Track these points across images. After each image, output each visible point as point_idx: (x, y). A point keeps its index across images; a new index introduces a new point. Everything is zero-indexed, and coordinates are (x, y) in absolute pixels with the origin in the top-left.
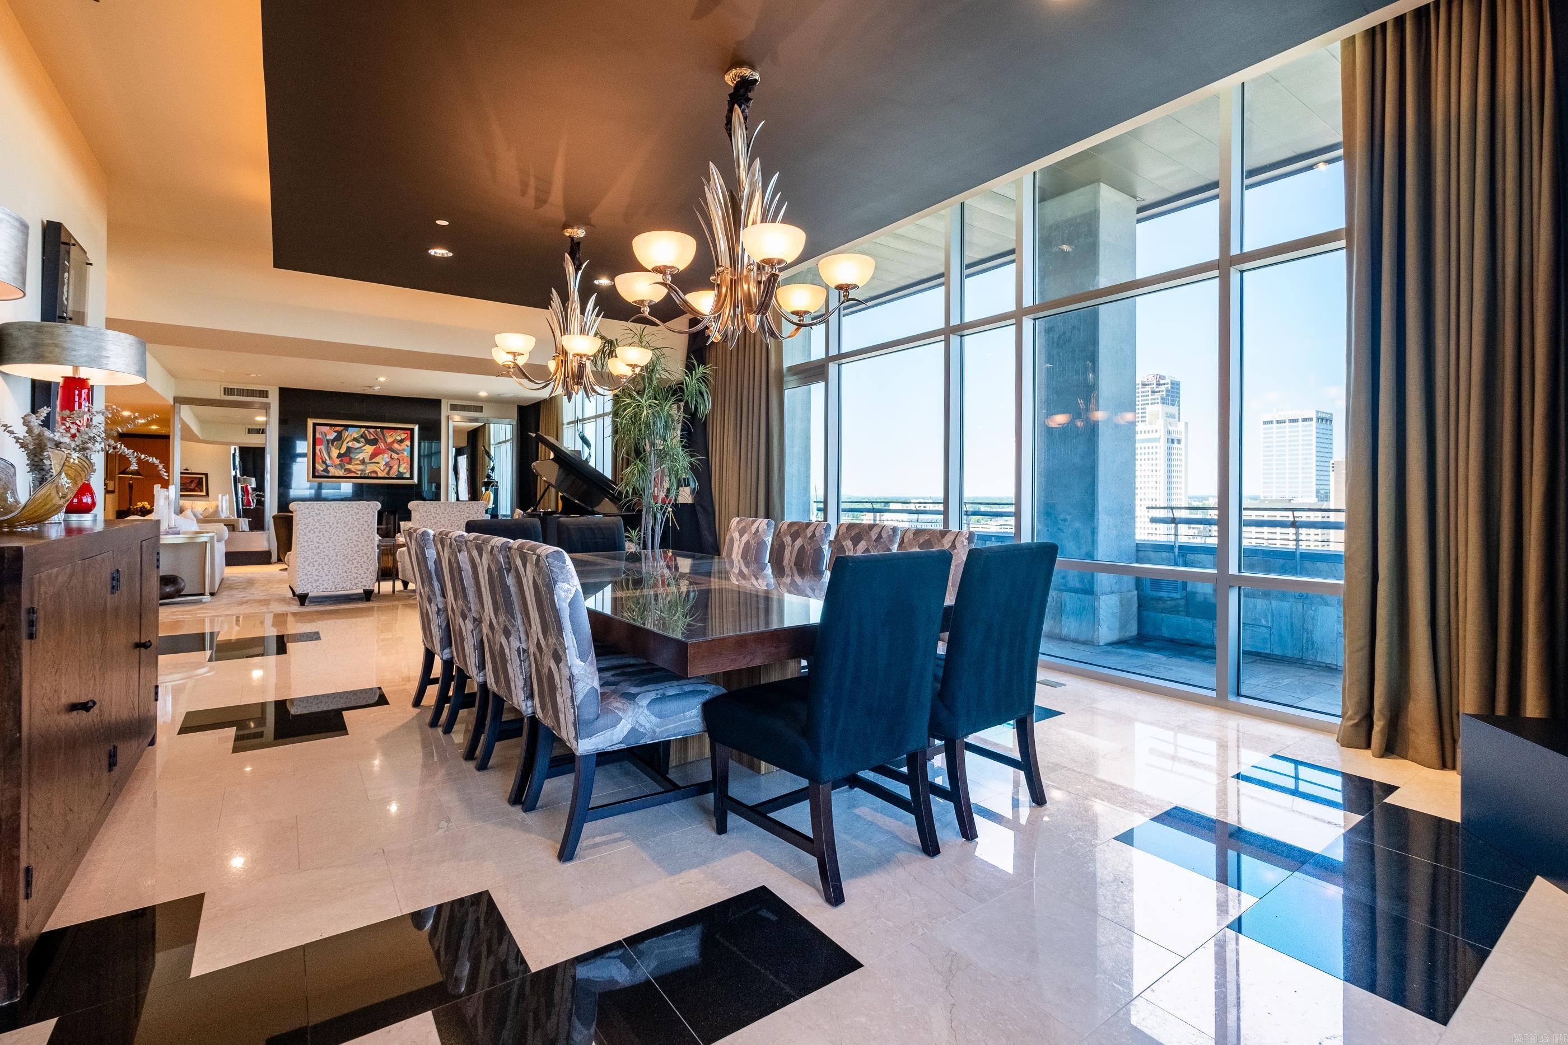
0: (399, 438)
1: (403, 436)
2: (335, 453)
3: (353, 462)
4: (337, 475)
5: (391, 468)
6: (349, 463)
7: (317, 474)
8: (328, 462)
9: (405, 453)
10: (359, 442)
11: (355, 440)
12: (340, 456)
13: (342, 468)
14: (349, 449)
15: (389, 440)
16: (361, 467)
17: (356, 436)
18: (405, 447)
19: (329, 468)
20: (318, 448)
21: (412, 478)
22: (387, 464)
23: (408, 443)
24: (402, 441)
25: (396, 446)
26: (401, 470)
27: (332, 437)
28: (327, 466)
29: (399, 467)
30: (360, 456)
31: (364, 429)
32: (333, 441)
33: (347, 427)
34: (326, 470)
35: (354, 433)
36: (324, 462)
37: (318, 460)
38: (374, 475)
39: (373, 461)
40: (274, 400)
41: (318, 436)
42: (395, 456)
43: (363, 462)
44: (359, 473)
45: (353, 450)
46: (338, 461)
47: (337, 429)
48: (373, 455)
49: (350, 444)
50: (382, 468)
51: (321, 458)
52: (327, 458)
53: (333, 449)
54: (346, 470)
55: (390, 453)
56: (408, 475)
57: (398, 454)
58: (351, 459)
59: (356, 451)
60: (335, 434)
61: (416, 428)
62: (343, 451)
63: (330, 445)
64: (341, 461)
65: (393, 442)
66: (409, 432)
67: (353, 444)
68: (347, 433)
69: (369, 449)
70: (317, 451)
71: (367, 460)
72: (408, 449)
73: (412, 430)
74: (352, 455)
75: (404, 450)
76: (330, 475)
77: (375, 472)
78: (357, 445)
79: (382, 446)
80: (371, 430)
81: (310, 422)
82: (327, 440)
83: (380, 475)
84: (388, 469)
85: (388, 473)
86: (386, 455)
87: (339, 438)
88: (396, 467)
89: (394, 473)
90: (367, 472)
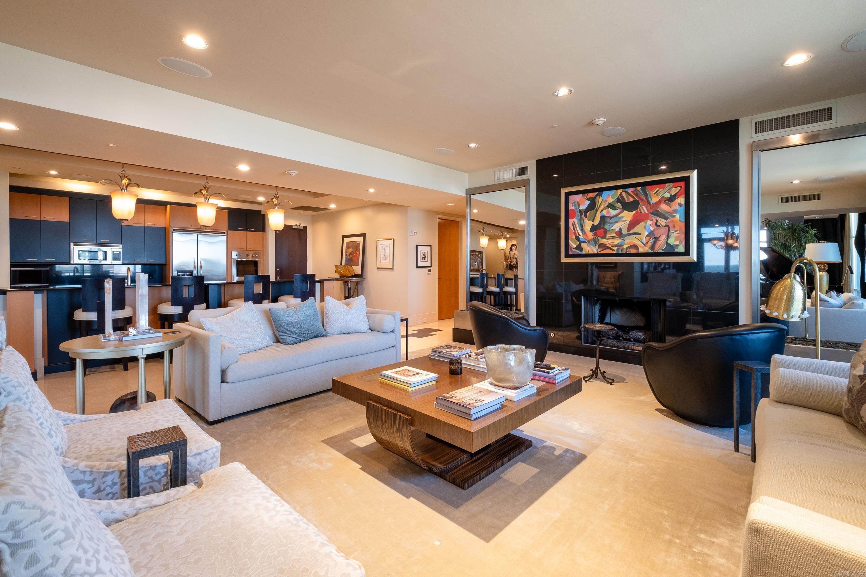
0: (667, 195)
1: (674, 191)
2: (588, 225)
3: (609, 235)
4: (591, 252)
5: (656, 239)
6: (604, 237)
7: (570, 253)
8: (581, 237)
9: (678, 216)
10: (614, 208)
11: (611, 206)
12: (594, 228)
13: (596, 243)
14: (603, 218)
15: (654, 200)
16: (618, 241)
17: (611, 200)
18: (678, 208)
19: (583, 245)
20: (571, 221)
21: (687, 252)
22: (651, 234)
23: (682, 200)
24: (672, 199)
25: (664, 207)
26: (672, 241)
27: (583, 207)
28: (581, 242)
29: (668, 237)
30: (616, 227)
31: (621, 190)
32: (587, 210)
33: (600, 191)
34: (579, 248)
35: (609, 197)
36: (577, 238)
37: (572, 236)
38: (633, 251)
39: (632, 231)
40: (532, 176)
41: (571, 207)
42: (662, 222)
43: (620, 234)
44: (615, 248)
45: (608, 220)
46: (591, 236)
47: (592, 195)
48: (633, 224)
49: (605, 213)
50: (644, 240)
51: (575, 233)
52: (580, 233)
53: (586, 221)
54: (602, 246)
55: (655, 218)
56: (681, 249)
57: (666, 218)
58: (606, 231)
59: (612, 220)
60: (588, 202)
61: (694, 175)
62: (596, 222)
63: (583, 216)
64: (595, 235)
65: (659, 202)
66: (683, 184)
67: (608, 212)
68: (601, 199)
69: (628, 216)
70: (571, 226)
71: (625, 232)
72: (682, 209)
73: (687, 180)
74: (607, 227)
75: (675, 211)
76: (583, 253)
77: (635, 247)
78: (613, 212)
79: (644, 209)
80: (630, 190)
81: (563, 191)
82: (580, 211)
83: (641, 250)
84: (652, 241)
85: (653, 247)
86: (649, 222)
87: (592, 206)
88: (663, 237)
89: (660, 247)
90: (625, 247)
